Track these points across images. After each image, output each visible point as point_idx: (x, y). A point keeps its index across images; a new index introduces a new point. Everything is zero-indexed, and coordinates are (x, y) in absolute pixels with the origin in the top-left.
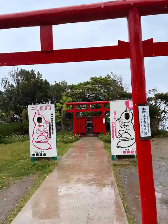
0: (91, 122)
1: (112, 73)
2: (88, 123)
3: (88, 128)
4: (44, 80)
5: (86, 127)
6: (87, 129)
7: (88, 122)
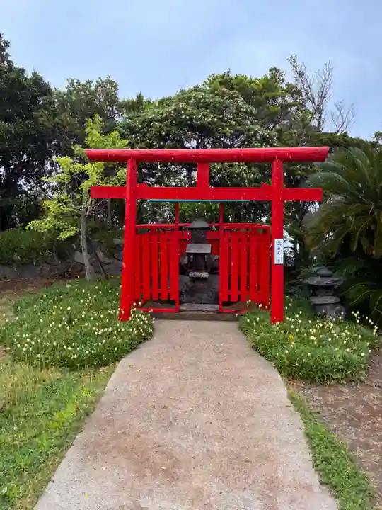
0: (206, 249)
1: (293, 59)
2: (195, 255)
3: (191, 274)
4: (29, 75)
5: (183, 270)
6: (186, 279)
7: (193, 249)
